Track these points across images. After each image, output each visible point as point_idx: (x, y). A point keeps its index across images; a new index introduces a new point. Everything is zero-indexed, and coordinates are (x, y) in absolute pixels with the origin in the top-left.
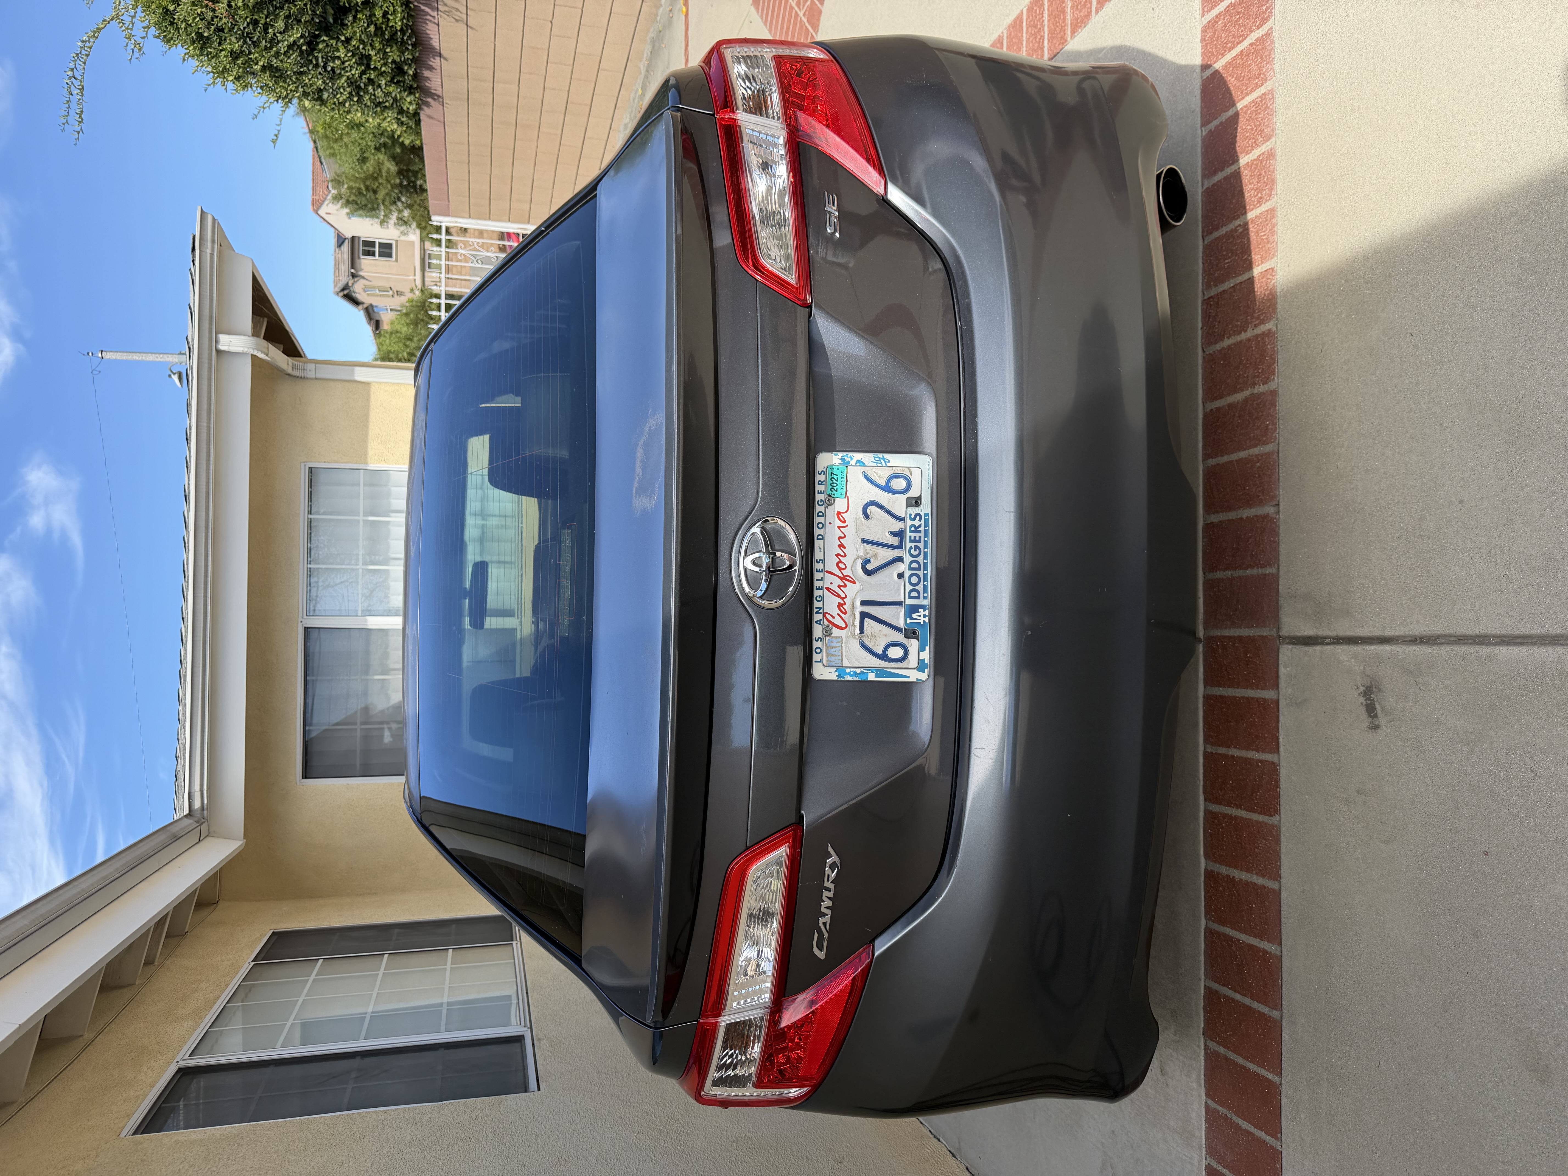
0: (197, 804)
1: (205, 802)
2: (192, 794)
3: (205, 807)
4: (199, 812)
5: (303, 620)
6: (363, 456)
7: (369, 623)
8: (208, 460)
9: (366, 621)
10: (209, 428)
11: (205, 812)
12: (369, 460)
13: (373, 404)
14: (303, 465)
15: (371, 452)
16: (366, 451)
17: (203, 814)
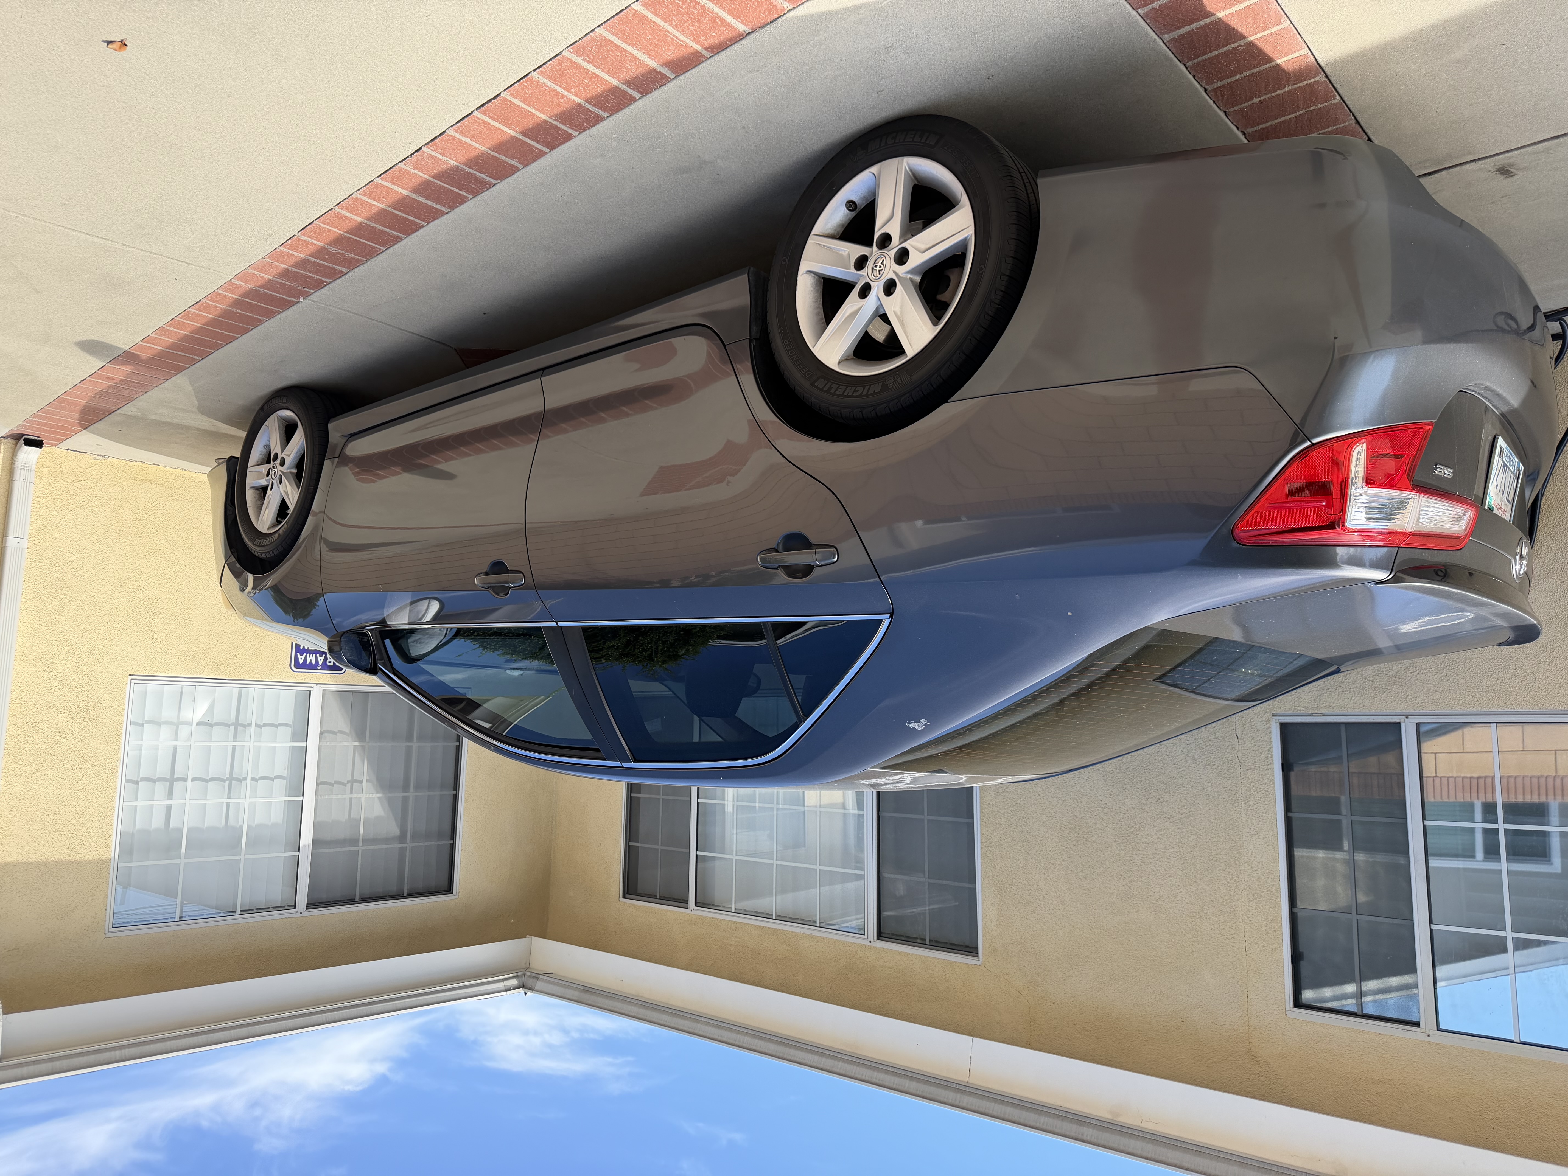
0: (514, 982)
1: (511, 975)
2: (507, 988)
3: (515, 974)
4: (520, 979)
5: (299, 912)
6: (103, 864)
7: (307, 843)
8: (164, 1040)
9: (304, 846)
10: (120, 1048)
11: (519, 974)
12: (106, 857)
13: (21, 858)
14: (108, 935)
15: (94, 855)
16: (91, 861)
17: (521, 976)
